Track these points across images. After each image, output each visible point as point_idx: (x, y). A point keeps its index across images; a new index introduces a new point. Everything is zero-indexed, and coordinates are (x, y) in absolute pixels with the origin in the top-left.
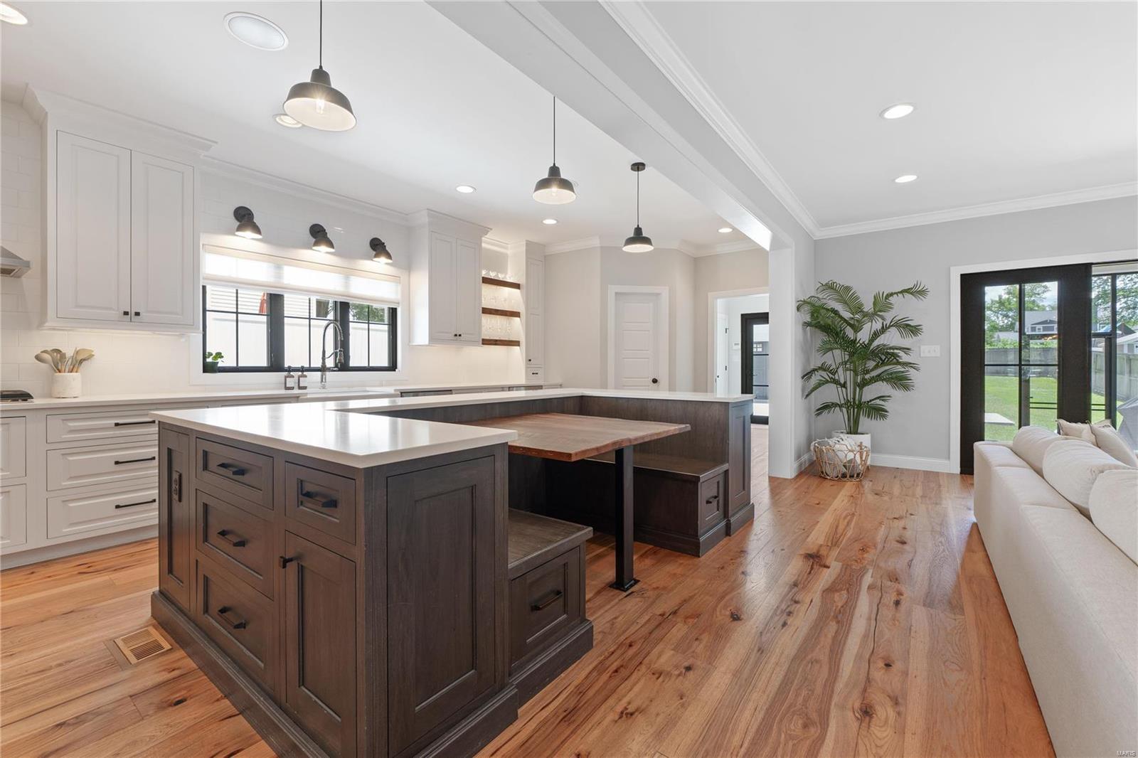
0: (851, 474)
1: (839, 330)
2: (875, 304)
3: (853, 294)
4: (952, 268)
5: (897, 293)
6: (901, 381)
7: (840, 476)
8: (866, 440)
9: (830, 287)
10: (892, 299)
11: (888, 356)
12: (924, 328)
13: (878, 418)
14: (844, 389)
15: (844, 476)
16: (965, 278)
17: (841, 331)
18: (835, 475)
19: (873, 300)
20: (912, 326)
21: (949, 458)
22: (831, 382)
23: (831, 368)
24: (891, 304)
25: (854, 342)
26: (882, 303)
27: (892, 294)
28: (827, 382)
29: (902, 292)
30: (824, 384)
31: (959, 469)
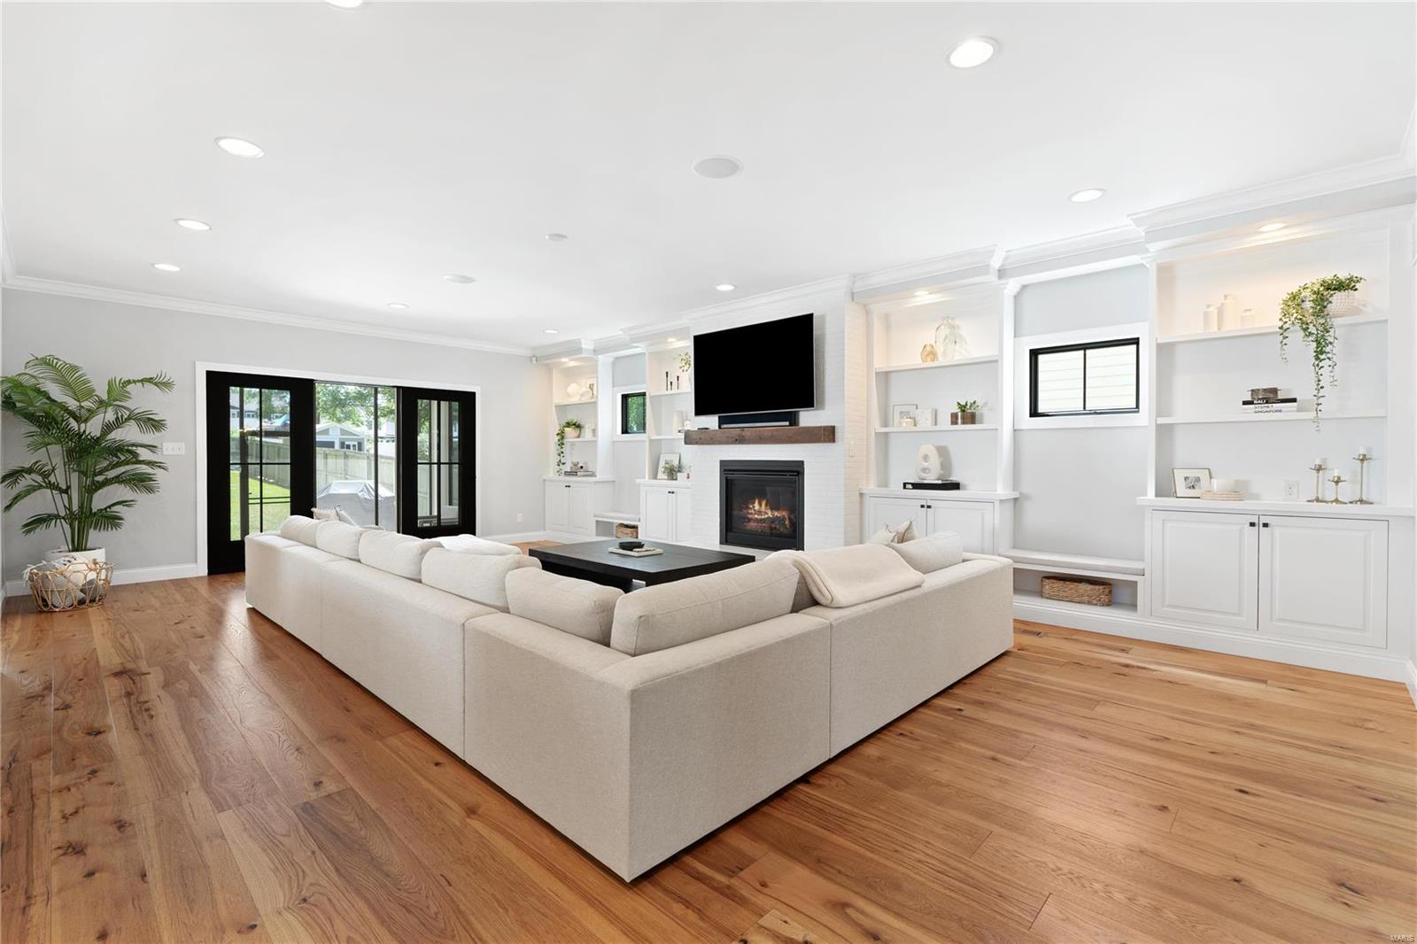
0: (91, 597)
1: (60, 419)
2: (109, 392)
3: (81, 376)
4: (197, 363)
5: (135, 382)
6: (142, 482)
7: (75, 603)
8: (99, 555)
9: (46, 362)
10: (130, 388)
11: (125, 452)
12: (168, 423)
13: (110, 529)
14: (65, 496)
15: (81, 602)
16: (212, 377)
17: (63, 421)
18: (68, 603)
19: (107, 388)
20: (156, 421)
21: (196, 562)
22: (47, 487)
23: (45, 469)
24: (128, 392)
25: (79, 435)
26: (119, 390)
27: (129, 382)
28: (40, 487)
29: (142, 381)
30: (35, 490)
31: (207, 571)
